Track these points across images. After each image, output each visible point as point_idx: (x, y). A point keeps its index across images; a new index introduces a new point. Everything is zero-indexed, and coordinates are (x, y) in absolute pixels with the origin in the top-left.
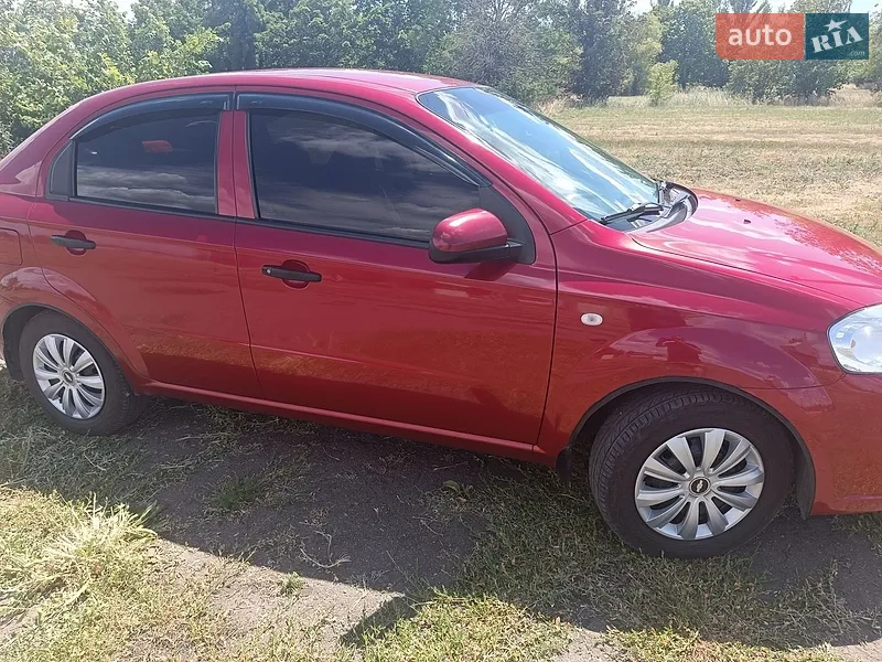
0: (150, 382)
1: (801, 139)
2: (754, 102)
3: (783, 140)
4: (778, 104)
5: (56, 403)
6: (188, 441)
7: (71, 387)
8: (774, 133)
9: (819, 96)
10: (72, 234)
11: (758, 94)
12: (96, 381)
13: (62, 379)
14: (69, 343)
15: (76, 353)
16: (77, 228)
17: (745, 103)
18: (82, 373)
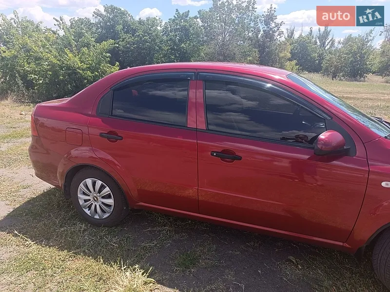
0: (139, 203)
1: (359, 96)
2: (333, 79)
3: (352, 96)
4: (342, 81)
5: (86, 211)
6: (150, 231)
7: (96, 203)
8: (347, 92)
9: (360, 78)
10: (110, 133)
11: (334, 76)
12: (110, 201)
13: (92, 199)
14: (99, 183)
15: (102, 187)
16: (114, 130)
17: (329, 80)
18: (103, 197)
